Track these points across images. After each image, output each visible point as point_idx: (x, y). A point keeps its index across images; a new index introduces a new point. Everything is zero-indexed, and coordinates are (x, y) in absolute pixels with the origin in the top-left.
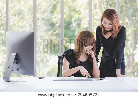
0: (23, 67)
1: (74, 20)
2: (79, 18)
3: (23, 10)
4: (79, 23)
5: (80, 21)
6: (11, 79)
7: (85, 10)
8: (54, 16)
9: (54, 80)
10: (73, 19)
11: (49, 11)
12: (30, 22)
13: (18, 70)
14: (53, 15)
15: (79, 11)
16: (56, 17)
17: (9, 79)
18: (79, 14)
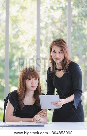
2: (22, 56)
7: (28, 47)
15: (22, 48)
18: (22, 52)
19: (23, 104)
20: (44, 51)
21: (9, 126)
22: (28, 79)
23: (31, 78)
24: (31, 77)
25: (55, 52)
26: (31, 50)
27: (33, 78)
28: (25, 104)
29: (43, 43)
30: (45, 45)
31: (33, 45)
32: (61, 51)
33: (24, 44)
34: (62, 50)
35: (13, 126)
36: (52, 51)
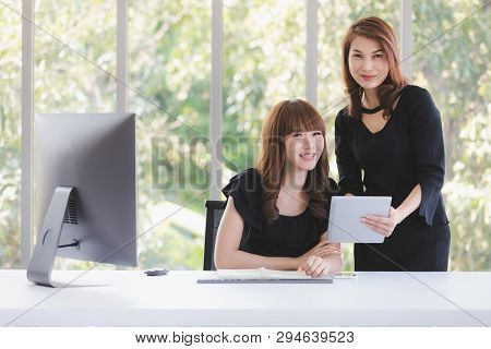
0: (94, 235)
1: (240, 82)
3: (63, 43)
4: (256, 91)
5: (261, 85)
6: (55, 276)
7: (276, 45)
8: (169, 68)
9: (199, 282)
10: (237, 78)
11: (152, 50)
12: (88, 86)
13: (76, 244)
14: (165, 62)
15: (257, 48)
16: (176, 71)
17: (46, 275)
18: (257, 62)
21: (226, 281)
22: (294, 134)
23: (301, 130)
24: (302, 127)
25: (359, 55)
26: (285, 53)
27: (307, 130)
31: (291, 40)
32: (379, 53)
33: (262, 36)
34: (383, 50)
35: (239, 281)
36: (351, 53)
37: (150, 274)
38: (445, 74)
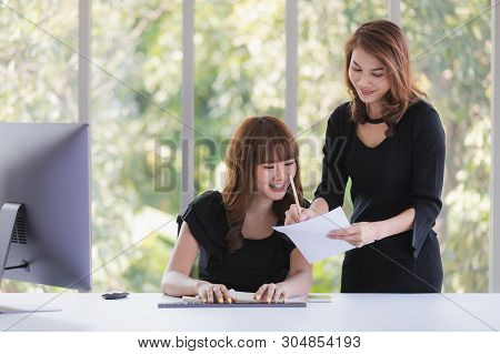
1: (224, 83)
3: (34, 42)
4: (243, 92)
5: (248, 85)
7: (264, 42)
8: (147, 67)
13: (25, 266)
15: (243, 46)
16: (154, 70)
19: (241, 235)
20: (314, 56)
28: (246, 236)
29: (313, 31)
30: (317, 38)
31: (280, 37)
33: (248, 32)
37: (108, 297)
38: (448, 74)
